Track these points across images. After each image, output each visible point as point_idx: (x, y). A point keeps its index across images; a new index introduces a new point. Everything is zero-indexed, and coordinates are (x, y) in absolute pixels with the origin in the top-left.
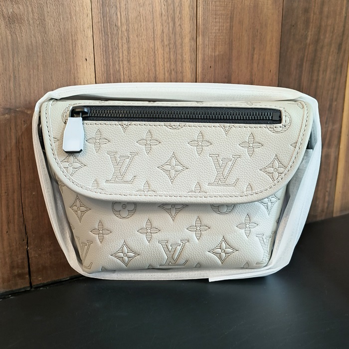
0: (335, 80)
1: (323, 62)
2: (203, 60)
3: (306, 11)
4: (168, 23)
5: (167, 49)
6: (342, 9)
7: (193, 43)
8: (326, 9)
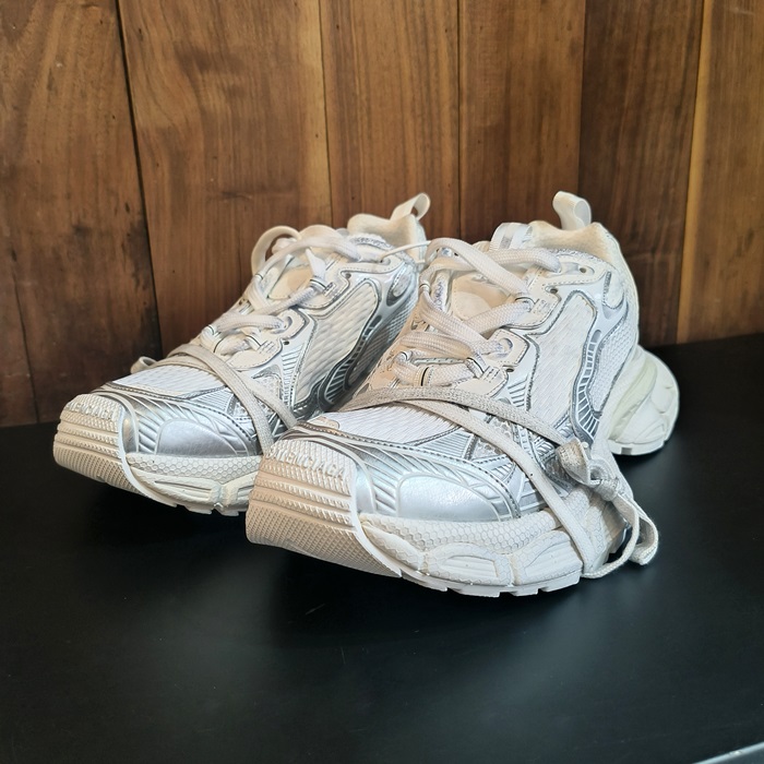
0: (672, 157)
1: (650, 133)
2: (469, 133)
3: (622, 64)
4: (421, 89)
5: (420, 120)
6: (678, 59)
7: (455, 113)
8: (653, 61)
